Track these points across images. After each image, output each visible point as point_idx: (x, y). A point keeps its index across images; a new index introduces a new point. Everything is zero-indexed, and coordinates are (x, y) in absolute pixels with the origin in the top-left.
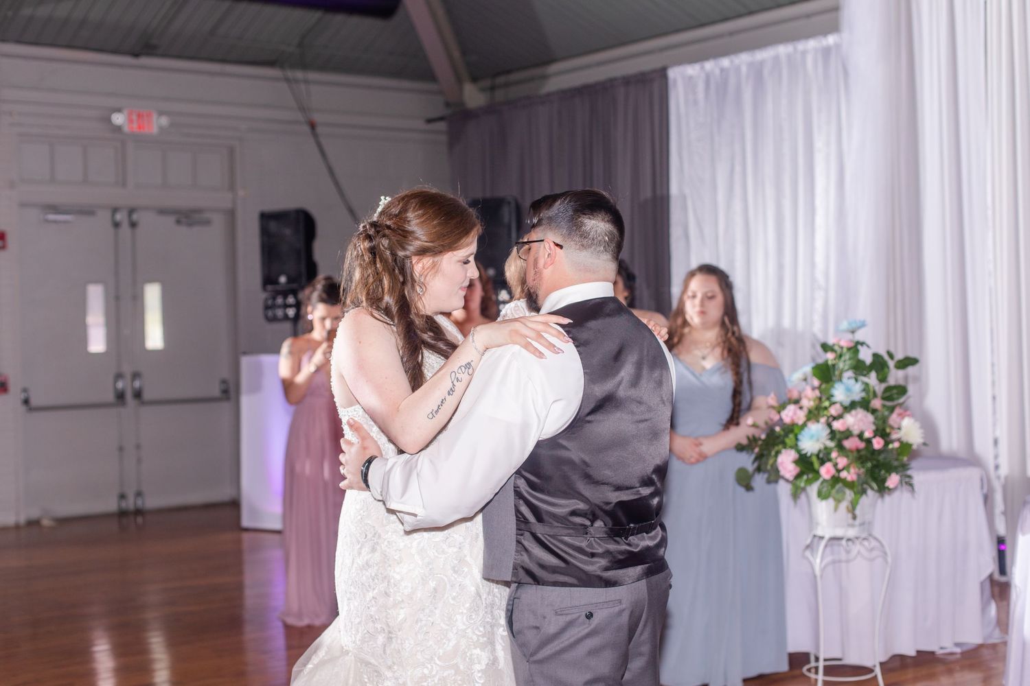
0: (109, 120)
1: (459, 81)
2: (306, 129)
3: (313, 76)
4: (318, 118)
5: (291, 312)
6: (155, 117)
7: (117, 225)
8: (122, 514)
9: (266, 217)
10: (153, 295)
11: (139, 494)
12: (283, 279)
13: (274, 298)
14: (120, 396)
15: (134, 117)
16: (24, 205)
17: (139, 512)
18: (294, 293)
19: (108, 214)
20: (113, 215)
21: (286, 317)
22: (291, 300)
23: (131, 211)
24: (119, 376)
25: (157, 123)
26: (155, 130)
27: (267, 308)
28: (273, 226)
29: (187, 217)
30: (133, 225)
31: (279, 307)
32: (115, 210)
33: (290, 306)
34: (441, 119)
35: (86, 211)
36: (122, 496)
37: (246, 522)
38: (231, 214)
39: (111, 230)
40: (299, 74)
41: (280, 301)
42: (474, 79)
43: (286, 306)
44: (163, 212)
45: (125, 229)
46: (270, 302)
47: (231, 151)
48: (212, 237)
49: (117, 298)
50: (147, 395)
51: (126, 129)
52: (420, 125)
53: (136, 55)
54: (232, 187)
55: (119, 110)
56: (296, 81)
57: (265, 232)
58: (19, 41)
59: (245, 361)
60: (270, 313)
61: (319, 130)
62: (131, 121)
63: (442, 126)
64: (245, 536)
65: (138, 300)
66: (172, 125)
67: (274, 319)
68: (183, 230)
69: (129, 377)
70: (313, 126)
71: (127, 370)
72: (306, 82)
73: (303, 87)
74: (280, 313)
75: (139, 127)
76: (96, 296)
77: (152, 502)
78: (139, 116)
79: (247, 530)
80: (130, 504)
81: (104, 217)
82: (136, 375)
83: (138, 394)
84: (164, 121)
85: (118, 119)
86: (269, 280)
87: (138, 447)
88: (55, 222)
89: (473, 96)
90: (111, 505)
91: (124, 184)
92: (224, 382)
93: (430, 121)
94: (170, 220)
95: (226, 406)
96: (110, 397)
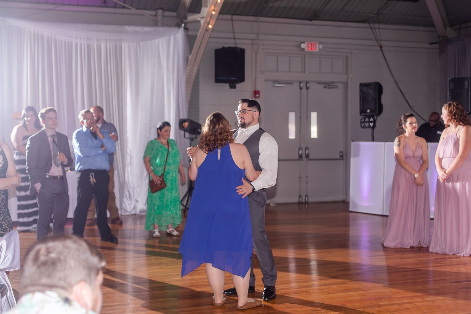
0: (300, 46)
1: (445, 27)
2: (379, 48)
3: (382, 26)
4: (383, 43)
5: (372, 124)
6: (317, 44)
7: (301, 88)
8: (300, 203)
9: (362, 85)
10: (314, 116)
11: (306, 196)
12: (368, 111)
13: (365, 119)
14: (301, 157)
15: (310, 45)
16: (266, 80)
17: (306, 203)
18: (373, 117)
19: (298, 83)
20: (306, 84)
21: (369, 126)
22: (372, 119)
23: (307, 83)
24: (300, 148)
25: (318, 48)
26: (317, 50)
27: (361, 122)
28: (365, 89)
29: (328, 85)
30: (307, 88)
31: (367, 122)
32: (300, 83)
33: (371, 122)
34: (436, 43)
35: (290, 83)
36: (300, 196)
37: (351, 209)
38: (346, 84)
39: (299, 90)
40: (376, 26)
41: (367, 120)
42: (451, 26)
43: (370, 122)
44: (319, 83)
45: (304, 89)
46: (363, 120)
47: (347, 58)
48: (338, 93)
49: (300, 118)
50: (310, 157)
51: (306, 50)
52: (427, 45)
53: (311, 20)
54: (347, 73)
55: (304, 43)
56: (375, 28)
57: (361, 91)
58: (266, 16)
59: (353, 144)
60: (363, 125)
61: (383, 48)
62: (308, 47)
63: (437, 46)
64: (351, 214)
65: (308, 118)
66: (323, 48)
67: (364, 127)
68: (327, 90)
69: (304, 149)
70: (381, 47)
71: (303, 146)
72: (379, 29)
73: (377, 30)
74: (367, 125)
75: (311, 49)
76: (292, 116)
77: (311, 199)
78: (311, 44)
79: (351, 212)
80: (303, 199)
81: (296, 85)
82: (307, 148)
83: (307, 156)
84: (321, 46)
85: (303, 46)
86: (362, 111)
87: (307, 177)
88: (278, 87)
89: (451, 33)
90: (296, 200)
91: (304, 72)
92: (341, 152)
93: (430, 44)
94: (323, 86)
95: (341, 163)
96: (297, 157)
